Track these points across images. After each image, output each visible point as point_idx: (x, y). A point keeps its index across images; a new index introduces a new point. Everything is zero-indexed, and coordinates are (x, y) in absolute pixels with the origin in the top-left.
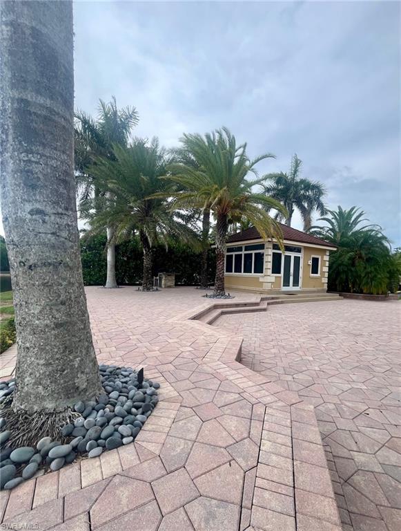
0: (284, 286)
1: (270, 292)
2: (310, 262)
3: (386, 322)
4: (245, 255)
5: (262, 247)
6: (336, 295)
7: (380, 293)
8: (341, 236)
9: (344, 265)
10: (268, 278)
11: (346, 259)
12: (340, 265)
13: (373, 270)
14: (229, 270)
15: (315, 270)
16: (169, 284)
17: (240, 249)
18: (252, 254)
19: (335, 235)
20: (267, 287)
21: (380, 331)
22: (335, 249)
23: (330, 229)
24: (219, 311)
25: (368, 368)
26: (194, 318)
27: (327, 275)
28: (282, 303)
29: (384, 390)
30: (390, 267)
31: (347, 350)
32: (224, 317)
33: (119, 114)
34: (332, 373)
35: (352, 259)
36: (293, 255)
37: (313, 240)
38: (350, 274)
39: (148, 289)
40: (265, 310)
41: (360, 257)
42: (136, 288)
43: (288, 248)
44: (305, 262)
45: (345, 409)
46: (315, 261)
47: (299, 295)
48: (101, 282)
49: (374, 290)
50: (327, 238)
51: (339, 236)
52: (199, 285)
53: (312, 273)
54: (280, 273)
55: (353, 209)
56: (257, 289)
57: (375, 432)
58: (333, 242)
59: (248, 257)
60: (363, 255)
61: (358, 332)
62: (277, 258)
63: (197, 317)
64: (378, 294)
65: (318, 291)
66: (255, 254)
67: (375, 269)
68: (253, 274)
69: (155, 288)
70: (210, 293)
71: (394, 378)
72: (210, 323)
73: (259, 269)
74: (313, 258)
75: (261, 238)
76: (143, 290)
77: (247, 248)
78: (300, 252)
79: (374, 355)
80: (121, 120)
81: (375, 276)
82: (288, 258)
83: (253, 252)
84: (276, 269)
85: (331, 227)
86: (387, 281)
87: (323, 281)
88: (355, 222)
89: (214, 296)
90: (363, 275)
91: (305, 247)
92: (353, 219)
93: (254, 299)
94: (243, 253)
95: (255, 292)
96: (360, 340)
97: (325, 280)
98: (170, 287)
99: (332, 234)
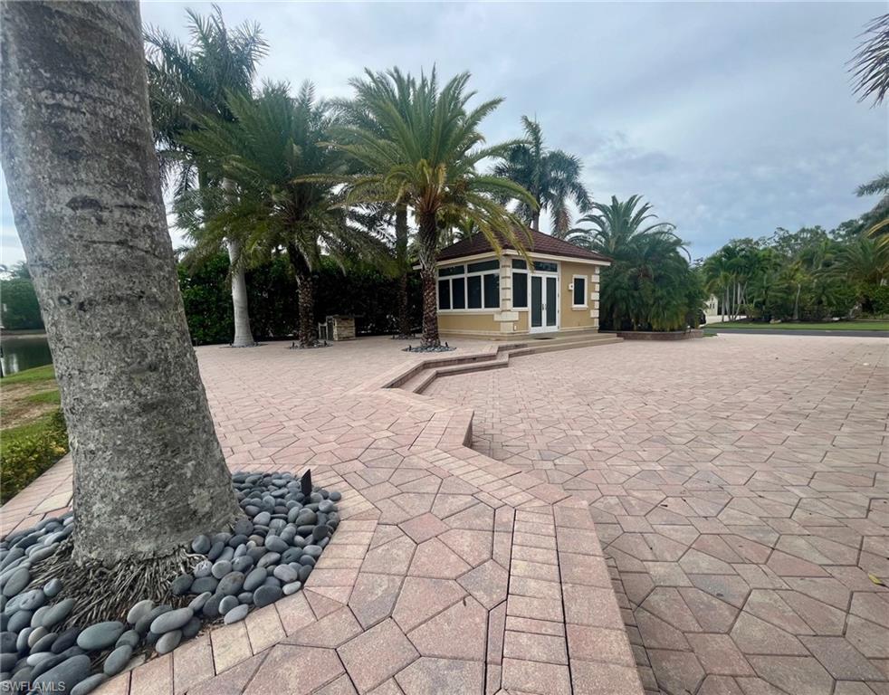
0: (533, 326)
1: (512, 336)
2: (572, 286)
3: (687, 371)
4: (468, 278)
5: (495, 264)
6: (613, 336)
7: (676, 327)
8: (617, 243)
9: (623, 288)
10: (508, 315)
11: (625, 279)
12: (616, 289)
13: (665, 293)
14: (444, 305)
15: (579, 299)
16: (346, 333)
17: (460, 270)
18: (479, 277)
19: (608, 241)
20: (507, 329)
21: (678, 385)
22: (609, 264)
23: (600, 233)
24: (433, 371)
25: (664, 440)
26: (392, 386)
27: (597, 305)
28: (531, 352)
29: (687, 469)
30: (691, 287)
31: (633, 417)
32: (441, 380)
33: (230, 35)
34: (612, 452)
35: (634, 278)
36: (544, 275)
37: (577, 252)
38: (632, 301)
39: (311, 345)
40: (505, 365)
41: (646, 275)
42: (290, 343)
43: (538, 266)
44: (564, 287)
45: (633, 502)
46: (579, 284)
47: (558, 339)
48: (225, 337)
49: (667, 325)
50: (596, 246)
51: (613, 242)
52: (397, 333)
53: (575, 303)
54: (526, 306)
55: (632, 199)
56: (493, 333)
57: (677, 531)
58: (604, 254)
59: (474, 282)
60: (651, 271)
61: (647, 388)
62: (519, 281)
63: (398, 383)
64: (672, 330)
65: (586, 332)
66: (485, 276)
67: (669, 293)
68: (483, 310)
69: (322, 342)
70: (416, 344)
71: (700, 450)
72: (420, 391)
73: (493, 301)
74: (575, 279)
75: (491, 250)
76: (302, 346)
77: (472, 268)
78: (555, 270)
79: (671, 420)
80: (237, 49)
81: (669, 303)
82: (537, 281)
83: (482, 274)
84: (519, 300)
85: (600, 229)
86: (685, 309)
87: (592, 316)
88: (638, 220)
89: (423, 349)
90: (651, 302)
91: (563, 263)
92: (633, 214)
93: (488, 348)
94: (466, 275)
95: (488, 338)
96: (650, 399)
97: (595, 314)
98: (348, 338)
99: (603, 240)
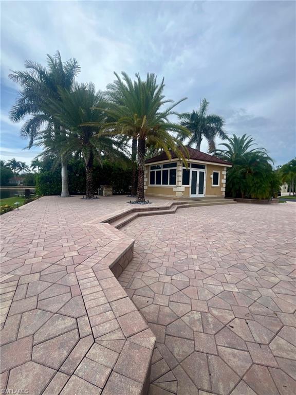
0: (192, 194)
1: (181, 198)
2: (212, 176)
4: (163, 171)
5: (175, 165)
6: (232, 200)
7: (265, 198)
8: (236, 156)
9: (238, 178)
10: (180, 188)
11: (239, 173)
12: (234, 178)
13: (259, 181)
14: (152, 182)
15: (216, 182)
16: (108, 193)
17: (158, 167)
18: (168, 170)
19: (232, 156)
20: (179, 195)
22: (231, 166)
23: (228, 152)
24: (136, 214)
27: (224, 185)
28: (189, 206)
30: (272, 179)
33: (63, 64)
35: (244, 174)
36: (198, 171)
37: (215, 160)
38: (242, 184)
39: (90, 198)
40: (174, 212)
41: (250, 172)
42: (82, 196)
43: (194, 166)
44: (208, 176)
46: (216, 175)
47: (204, 200)
48: (58, 193)
49: (260, 197)
50: (226, 158)
51: (234, 156)
52: (130, 194)
53: (214, 184)
54: (189, 184)
55: (244, 136)
56: (172, 196)
58: (230, 161)
59: (165, 172)
60: (252, 170)
62: (186, 173)
64: (263, 199)
65: (218, 198)
66: (170, 170)
67: (261, 181)
68: (169, 185)
69: (95, 196)
70: (134, 200)
73: (173, 181)
74: (214, 173)
75: (177, 158)
76: (86, 198)
77: (165, 166)
78: (204, 168)
80: (67, 71)
81: (261, 186)
82: (195, 173)
83: (169, 169)
84: (185, 182)
85: (228, 150)
86: (270, 189)
87: (222, 190)
88: (247, 146)
89: (137, 202)
90: (251, 185)
91: (208, 165)
92: (245, 144)
93: (167, 204)
94: (162, 170)
95: (170, 199)
97: (223, 189)
98: (109, 195)
99: (230, 155)
